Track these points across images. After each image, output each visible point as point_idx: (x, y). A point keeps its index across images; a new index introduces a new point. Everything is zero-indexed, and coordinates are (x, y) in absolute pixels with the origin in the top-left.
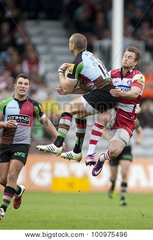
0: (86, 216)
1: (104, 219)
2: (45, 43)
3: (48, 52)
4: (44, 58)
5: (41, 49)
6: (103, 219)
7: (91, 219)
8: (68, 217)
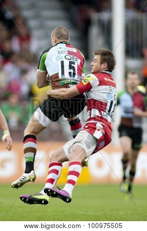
0: (86, 211)
1: (107, 214)
2: (37, 17)
3: (41, 27)
4: (36, 34)
5: (33, 23)
6: (105, 214)
7: (92, 214)
8: (66, 212)
